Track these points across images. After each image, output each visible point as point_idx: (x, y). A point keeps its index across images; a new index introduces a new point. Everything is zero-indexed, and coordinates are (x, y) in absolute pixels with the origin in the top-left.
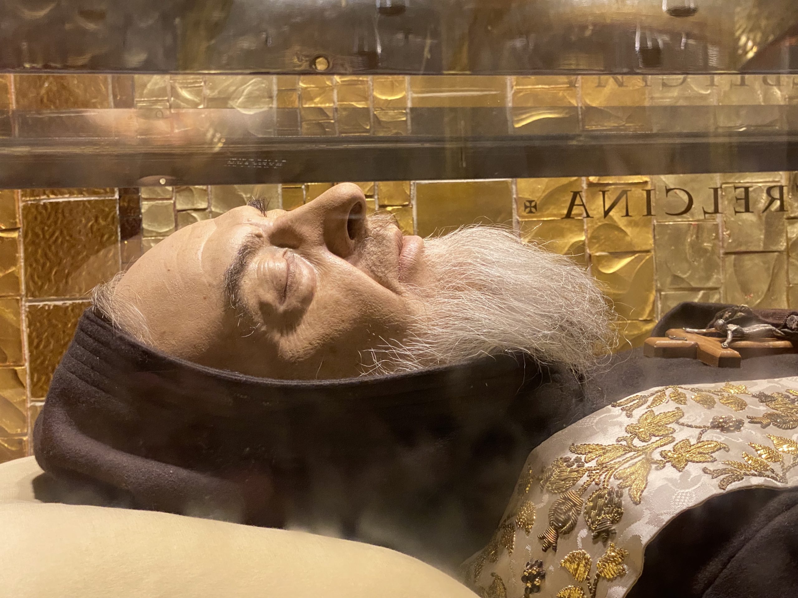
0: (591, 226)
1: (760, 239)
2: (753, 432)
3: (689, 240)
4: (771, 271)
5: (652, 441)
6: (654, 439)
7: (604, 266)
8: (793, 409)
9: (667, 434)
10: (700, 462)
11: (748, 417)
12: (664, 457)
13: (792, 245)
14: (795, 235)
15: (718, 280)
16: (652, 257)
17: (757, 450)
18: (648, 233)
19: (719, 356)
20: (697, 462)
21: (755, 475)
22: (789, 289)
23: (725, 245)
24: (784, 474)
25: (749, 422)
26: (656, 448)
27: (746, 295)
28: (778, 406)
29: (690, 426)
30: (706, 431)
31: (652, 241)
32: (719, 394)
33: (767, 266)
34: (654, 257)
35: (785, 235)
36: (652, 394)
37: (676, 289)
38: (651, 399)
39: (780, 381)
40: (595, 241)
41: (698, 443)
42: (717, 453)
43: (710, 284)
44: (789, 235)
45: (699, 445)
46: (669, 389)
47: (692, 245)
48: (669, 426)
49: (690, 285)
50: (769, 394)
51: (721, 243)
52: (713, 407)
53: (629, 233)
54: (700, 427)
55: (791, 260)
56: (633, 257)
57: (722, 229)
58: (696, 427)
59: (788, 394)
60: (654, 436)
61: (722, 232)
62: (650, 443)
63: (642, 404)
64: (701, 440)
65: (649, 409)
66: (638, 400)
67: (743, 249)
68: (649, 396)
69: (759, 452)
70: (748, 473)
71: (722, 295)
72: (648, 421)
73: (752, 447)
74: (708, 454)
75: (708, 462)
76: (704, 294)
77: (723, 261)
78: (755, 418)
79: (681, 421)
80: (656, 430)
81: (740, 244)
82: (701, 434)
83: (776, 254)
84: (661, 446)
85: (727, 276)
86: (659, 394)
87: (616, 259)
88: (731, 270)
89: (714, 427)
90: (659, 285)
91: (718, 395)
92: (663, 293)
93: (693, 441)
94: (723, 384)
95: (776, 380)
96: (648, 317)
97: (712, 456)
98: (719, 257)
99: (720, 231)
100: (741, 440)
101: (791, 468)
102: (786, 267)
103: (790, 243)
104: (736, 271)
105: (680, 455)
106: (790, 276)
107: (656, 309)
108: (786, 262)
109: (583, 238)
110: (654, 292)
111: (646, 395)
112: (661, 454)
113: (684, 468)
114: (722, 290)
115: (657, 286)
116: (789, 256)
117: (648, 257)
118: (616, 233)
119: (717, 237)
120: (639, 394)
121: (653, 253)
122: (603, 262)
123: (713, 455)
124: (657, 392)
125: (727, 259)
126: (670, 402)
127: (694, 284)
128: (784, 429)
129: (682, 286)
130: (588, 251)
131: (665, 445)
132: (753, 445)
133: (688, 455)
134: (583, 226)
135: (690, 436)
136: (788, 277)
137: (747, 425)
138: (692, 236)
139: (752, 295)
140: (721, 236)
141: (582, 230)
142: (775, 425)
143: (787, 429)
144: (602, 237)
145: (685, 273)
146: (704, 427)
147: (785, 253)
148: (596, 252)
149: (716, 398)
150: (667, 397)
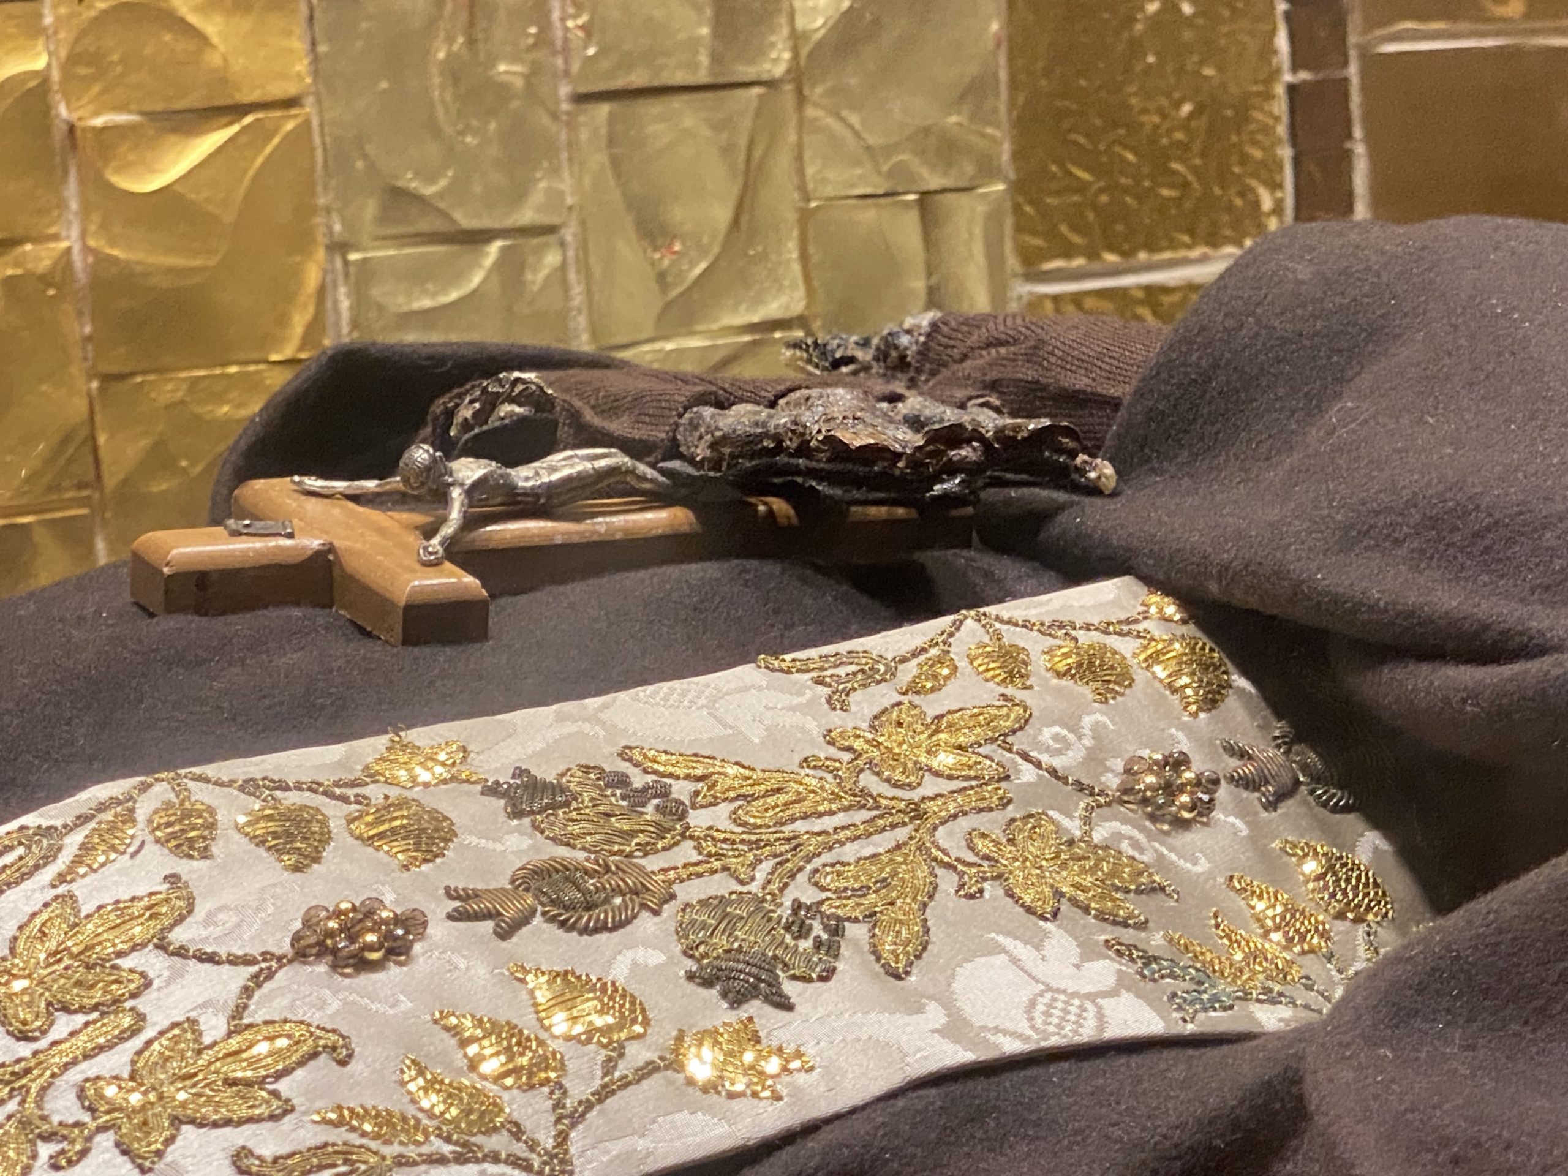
0: (70, 16)
1: (694, 43)
2: (456, 959)
3: (441, 55)
4: (742, 158)
5: (55, 1034)
6: (63, 1025)
7: (124, 168)
8: (633, 833)
9: (116, 1001)
10: (228, 1122)
11: (451, 894)
12: (92, 1110)
13: (810, 55)
14: (820, 21)
15: (555, 198)
16: (307, 123)
17: (464, 1043)
18: (288, 33)
19: (402, 601)
20: (215, 1125)
21: (441, 1160)
22: (805, 217)
23: (575, 67)
24: (562, 1138)
25: (450, 917)
26: (66, 1067)
27: (656, 249)
28: (575, 829)
29: (211, 959)
30: (270, 976)
31: (302, 66)
32: (351, 792)
33: (724, 136)
34: (315, 123)
35: (783, 20)
36: (83, 819)
37: (402, 240)
38: (75, 840)
39: (606, 706)
40: (82, 71)
41: (229, 1035)
42: (300, 1073)
43: (527, 216)
44: (801, 23)
45: (234, 1043)
46: (157, 788)
47: (454, 72)
48: (126, 963)
49: (454, 222)
50: (551, 778)
51: (560, 62)
52: (317, 860)
53: (215, 40)
54: (247, 961)
55: (810, 112)
56: (235, 128)
57: (563, 9)
58: (234, 961)
59: (624, 767)
60: (66, 1009)
61: (563, 20)
62: (43, 1044)
63: (37, 867)
64: (246, 1021)
65: (62, 889)
66: (21, 850)
67: (638, 78)
68: (69, 829)
69: (472, 1050)
70: (412, 1152)
71: (571, 253)
72: (52, 945)
73: (447, 1029)
74: (262, 1082)
75: (258, 1120)
76: (504, 250)
77: (571, 125)
78: (477, 895)
79: (179, 936)
80: (78, 983)
81: (627, 63)
82: (247, 992)
83: (756, 91)
84: (86, 1057)
85: (587, 181)
86: (108, 816)
87: (173, 138)
88: (598, 159)
89: (300, 956)
90: (338, 228)
91: (345, 799)
92: (353, 256)
93: (214, 1027)
94: (380, 743)
95: (593, 703)
96: (301, 349)
97: (275, 1094)
98: (555, 116)
99: (556, 15)
100: (406, 1005)
101: (589, 1106)
102: (793, 138)
103: (804, 52)
104: (616, 162)
105: (152, 1097)
106: (810, 171)
107: (330, 319)
108: (793, 122)
109: (40, 63)
110: (321, 254)
111: (59, 823)
112: (81, 1095)
113: (159, 1154)
114: (569, 234)
115: (331, 233)
116: (801, 99)
117: (290, 126)
118: (168, 37)
119: (543, 40)
120: (31, 820)
121: (309, 108)
122: (123, 149)
123: (283, 1086)
124: (102, 807)
125: (582, 119)
126: (151, 848)
127: (465, 220)
128: (585, 931)
129: (424, 225)
130: (63, 111)
131: (101, 1049)
132: (453, 1021)
133: (182, 1096)
134: (40, 16)
135: (204, 1006)
136: (801, 172)
137: (439, 930)
138: (450, 39)
139: (677, 247)
140: (559, 34)
141: (34, 30)
142: (552, 919)
143: (596, 930)
144: (115, 57)
145: (432, 180)
146: (266, 956)
147: (788, 87)
148: (96, 114)
149: (335, 813)
150: (138, 831)
